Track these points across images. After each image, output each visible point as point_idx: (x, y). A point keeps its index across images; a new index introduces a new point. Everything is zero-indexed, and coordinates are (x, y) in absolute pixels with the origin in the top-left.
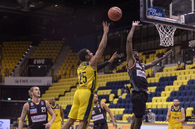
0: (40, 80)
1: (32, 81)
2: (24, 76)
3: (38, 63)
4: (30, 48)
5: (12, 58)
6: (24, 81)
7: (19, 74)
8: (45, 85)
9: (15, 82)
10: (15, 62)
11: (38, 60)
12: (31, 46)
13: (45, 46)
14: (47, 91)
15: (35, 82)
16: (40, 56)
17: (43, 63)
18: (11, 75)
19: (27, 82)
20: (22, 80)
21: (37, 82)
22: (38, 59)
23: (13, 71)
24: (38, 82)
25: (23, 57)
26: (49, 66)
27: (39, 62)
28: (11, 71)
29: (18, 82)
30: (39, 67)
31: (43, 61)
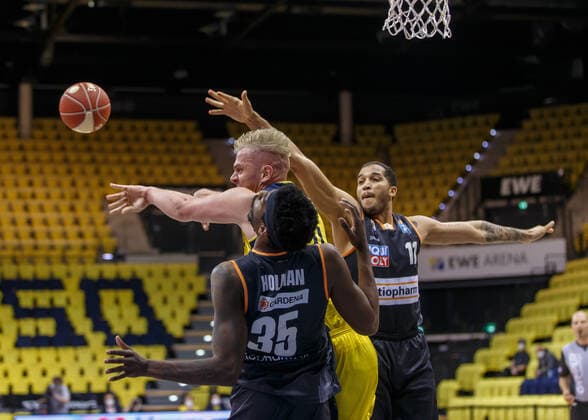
0: (524, 254)
1: (492, 259)
3: (516, 190)
4: (490, 139)
5: (427, 181)
6: (464, 263)
8: (537, 272)
9: (433, 268)
10: (437, 195)
11: (518, 181)
12: (493, 132)
13: (547, 127)
14: (541, 294)
15: (506, 261)
16: (526, 163)
17: (535, 188)
19: (475, 265)
20: (458, 259)
21: (512, 262)
22: (518, 176)
24: (516, 261)
25: (464, 174)
26: (557, 198)
27: (521, 186)
29: (441, 267)
30: (523, 205)
31: (534, 184)
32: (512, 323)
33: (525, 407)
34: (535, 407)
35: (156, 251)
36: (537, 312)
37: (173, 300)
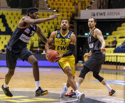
0: (119, 13)
1: (109, 13)
2: (103, 8)
6: (101, 14)
7: (96, 7)
8: (122, 18)
9: (92, 15)
14: (123, 24)
15: (114, 14)
18: (88, 8)
19: (104, 15)
20: (99, 13)
21: (115, 15)
23: (91, 3)
24: (117, 15)
28: (88, 4)
29: (94, 15)
32: (114, 32)
33: (114, 56)
34: (117, 56)
35: (9, 7)
36: (121, 30)
37: (14, 22)
